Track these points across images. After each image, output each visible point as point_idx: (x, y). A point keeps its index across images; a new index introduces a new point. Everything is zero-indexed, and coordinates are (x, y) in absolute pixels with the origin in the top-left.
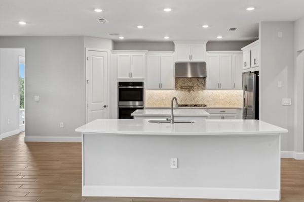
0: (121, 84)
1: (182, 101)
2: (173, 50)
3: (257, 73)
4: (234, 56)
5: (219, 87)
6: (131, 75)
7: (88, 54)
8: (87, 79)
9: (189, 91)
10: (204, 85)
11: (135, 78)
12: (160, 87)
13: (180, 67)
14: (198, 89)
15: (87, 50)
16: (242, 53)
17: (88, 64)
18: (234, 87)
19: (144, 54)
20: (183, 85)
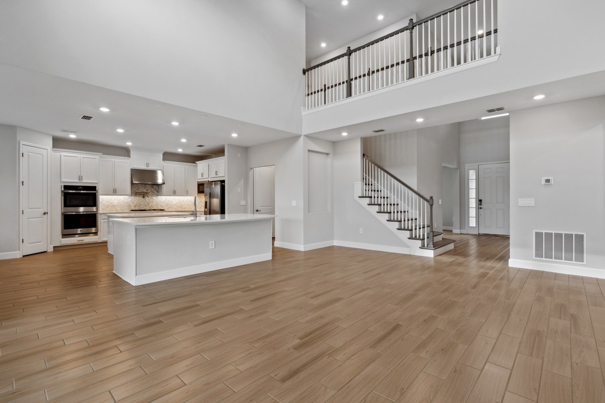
0: (66, 187)
1: (136, 206)
2: (129, 156)
3: (223, 182)
4: (187, 167)
5: (174, 193)
6: (80, 178)
7: (23, 149)
8: (21, 180)
9: (144, 197)
10: (158, 192)
11: (87, 181)
12: (115, 192)
13: (136, 173)
14: (152, 195)
15: (21, 144)
16: (197, 166)
17: (23, 161)
18: (187, 194)
19: (97, 157)
20: (137, 191)
